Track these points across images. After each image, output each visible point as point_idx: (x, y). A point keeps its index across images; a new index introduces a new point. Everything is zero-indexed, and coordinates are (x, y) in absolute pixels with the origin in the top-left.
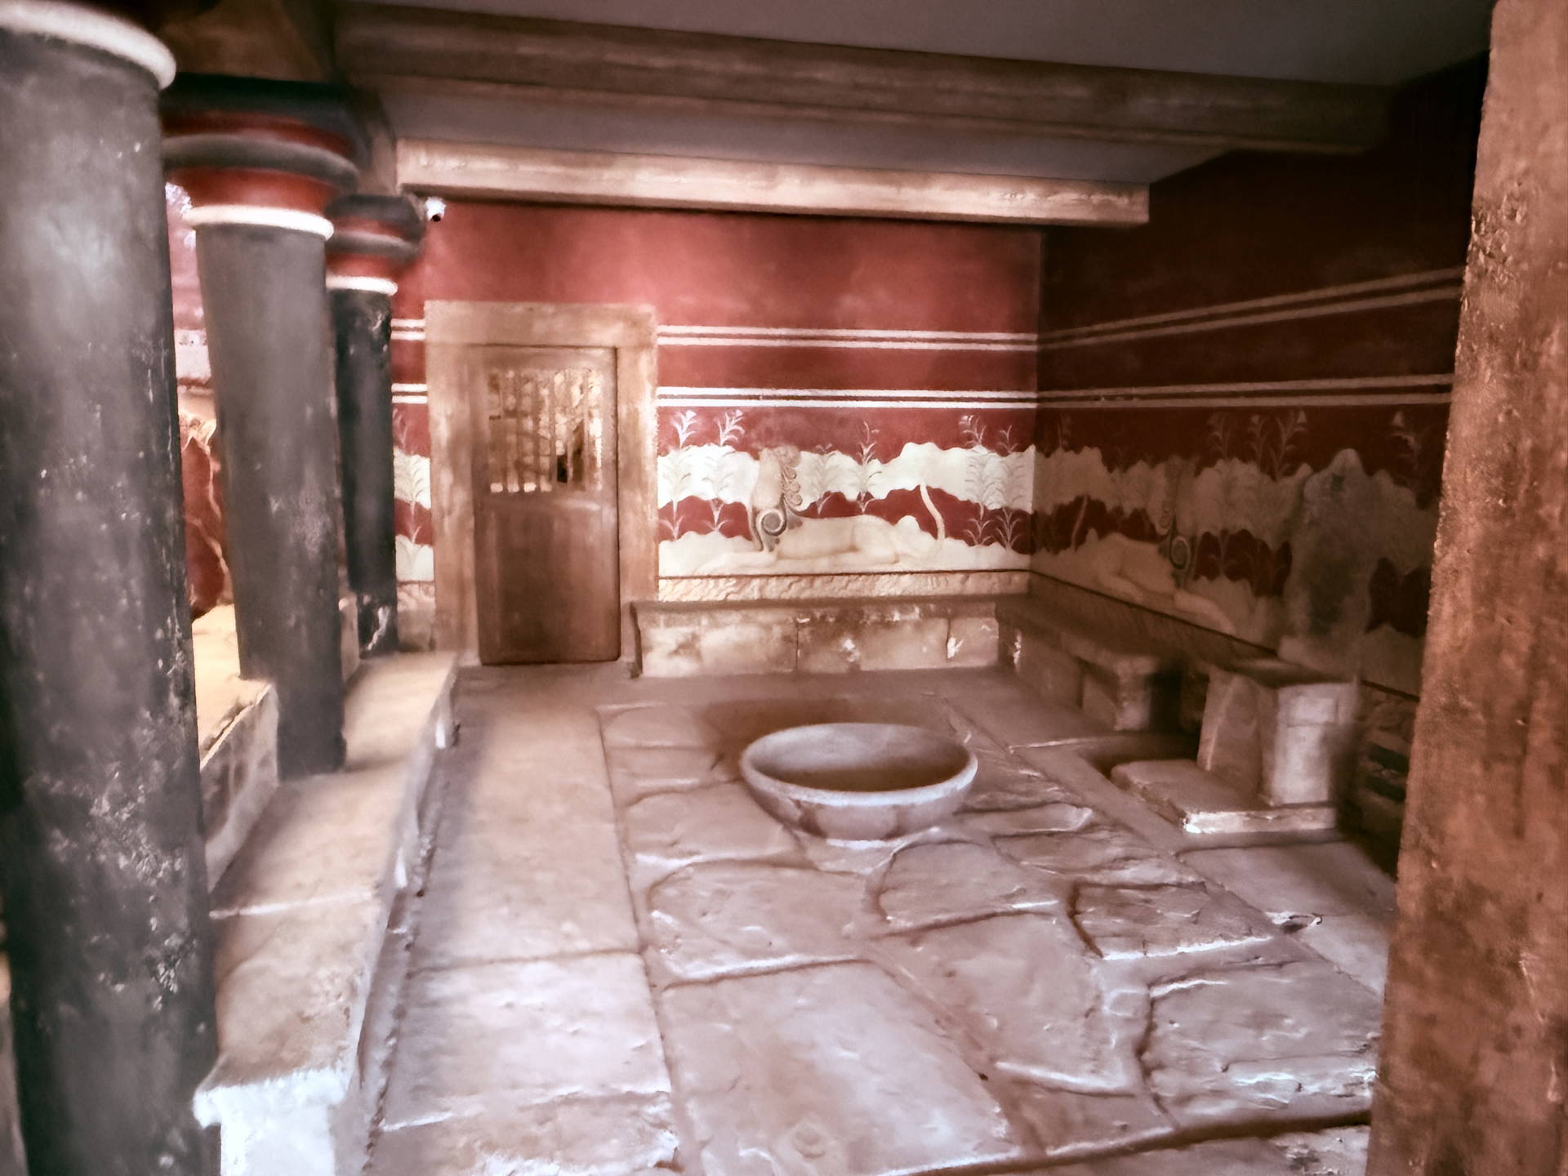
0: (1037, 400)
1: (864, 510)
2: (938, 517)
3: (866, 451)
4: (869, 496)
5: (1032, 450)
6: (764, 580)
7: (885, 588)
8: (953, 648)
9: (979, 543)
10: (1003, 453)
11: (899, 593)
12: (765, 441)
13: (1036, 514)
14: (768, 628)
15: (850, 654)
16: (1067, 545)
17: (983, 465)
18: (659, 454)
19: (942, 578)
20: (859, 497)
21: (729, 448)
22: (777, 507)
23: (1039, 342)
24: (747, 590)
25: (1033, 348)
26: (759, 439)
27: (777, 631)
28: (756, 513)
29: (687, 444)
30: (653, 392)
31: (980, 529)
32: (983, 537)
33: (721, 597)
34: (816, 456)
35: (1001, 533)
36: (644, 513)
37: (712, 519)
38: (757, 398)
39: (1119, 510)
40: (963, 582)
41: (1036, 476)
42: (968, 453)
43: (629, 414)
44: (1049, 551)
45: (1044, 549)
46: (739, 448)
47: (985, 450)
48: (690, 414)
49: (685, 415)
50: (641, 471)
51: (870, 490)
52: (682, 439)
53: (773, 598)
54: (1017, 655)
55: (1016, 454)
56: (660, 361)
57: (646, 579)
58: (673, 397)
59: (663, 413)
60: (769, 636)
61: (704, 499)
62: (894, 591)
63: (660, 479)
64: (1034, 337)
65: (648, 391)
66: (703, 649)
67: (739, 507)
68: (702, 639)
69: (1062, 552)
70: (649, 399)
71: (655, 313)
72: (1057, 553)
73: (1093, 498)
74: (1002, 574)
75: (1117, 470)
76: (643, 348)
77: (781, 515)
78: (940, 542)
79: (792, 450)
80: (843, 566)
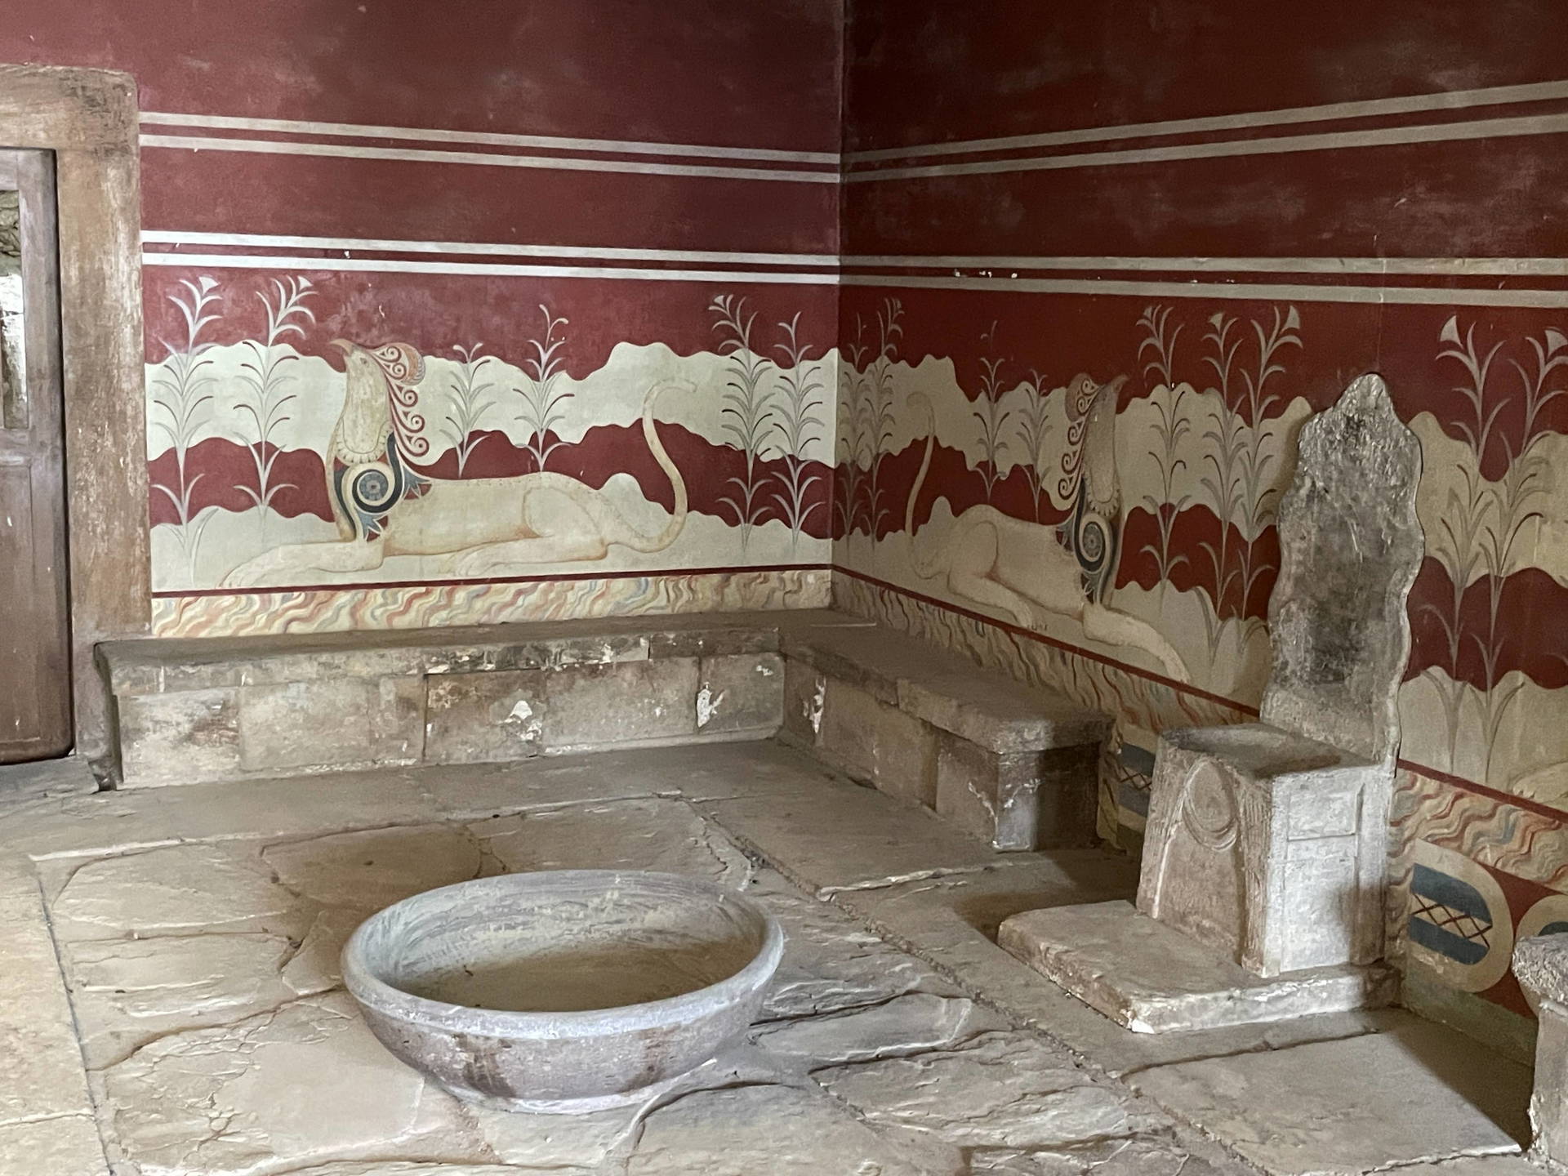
0: (841, 270)
1: (541, 463)
2: (673, 472)
3: (545, 358)
4: (551, 437)
5: (834, 354)
6: (361, 594)
7: (581, 602)
8: (705, 711)
9: (747, 520)
10: (786, 363)
11: (609, 608)
12: (358, 335)
13: (841, 469)
14: (372, 684)
15: (523, 726)
16: (896, 524)
17: (752, 383)
18: (147, 358)
19: (683, 582)
20: (534, 436)
21: (287, 349)
22: (382, 459)
23: (843, 168)
24: (328, 614)
25: (836, 178)
26: (345, 335)
27: (388, 692)
28: (341, 468)
29: (202, 338)
30: (134, 236)
31: (748, 496)
32: (751, 513)
33: (276, 628)
34: (455, 365)
35: (784, 503)
36: (120, 472)
37: (256, 487)
38: (338, 254)
39: (987, 466)
40: (720, 589)
41: (842, 404)
42: (725, 360)
43: (83, 280)
44: (866, 533)
45: (858, 530)
46: (306, 349)
47: (755, 358)
48: (208, 282)
49: (196, 282)
50: (112, 391)
51: (552, 428)
52: (193, 331)
53: (373, 625)
54: (817, 717)
55: (809, 364)
56: (145, 176)
57: (125, 598)
58: (173, 248)
59: (151, 278)
60: (373, 700)
61: (240, 442)
62: (601, 609)
63: (151, 406)
64: (835, 159)
65: (122, 237)
66: (245, 729)
67: (308, 458)
68: (244, 710)
69: (889, 535)
70: (123, 251)
71: (132, 85)
72: (880, 538)
73: (944, 444)
74: (787, 574)
75: (982, 396)
76: (108, 152)
77: (389, 473)
78: (679, 519)
79: (407, 353)
80: (507, 565)
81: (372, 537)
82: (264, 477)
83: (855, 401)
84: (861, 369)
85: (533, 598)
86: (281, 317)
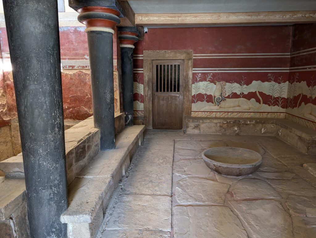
0: (290, 70)
1: (241, 97)
2: (261, 98)
3: (243, 83)
4: (243, 93)
5: (287, 82)
6: (216, 113)
7: (246, 115)
8: (263, 131)
9: (272, 105)
10: (279, 83)
11: (250, 117)
12: (218, 80)
13: (288, 99)
14: (216, 123)
15: (236, 131)
16: (296, 106)
17: (274, 86)
18: (193, 83)
19: (261, 114)
20: (241, 93)
21: (209, 82)
22: (220, 96)
23: (291, 55)
24: (212, 115)
25: (289, 56)
26: (216, 80)
27: (218, 125)
28: (215, 97)
30: (192, 69)
31: (272, 102)
32: (273, 104)
33: (206, 116)
34: (230, 84)
35: (278, 103)
36: (188, 96)
37: (204, 99)
38: (216, 70)
39: (311, 97)
40: (267, 115)
41: (288, 89)
42: (270, 83)
43: (186, 74)
44: (291, 108)
45: (290, 107)
46: (211, 82)
47: (274, 83)
48: (200, 74)
49: (199, 74)
50: (188, 87)
51: (243, 92)
52: (198, 80)
53: (218, 117)
54: (280, 133)
55: (283, 83)
56: (194, 62)
57: (189, 111)
58: (196, 70)
59: (194, 74)
60: (216, 126)
61: (203, 93)
62: (249, 116)
63: (193, 89)
64: (289, 54)
65: (191, 69)
66: (201, 128)
67: (211, 95)
68: (201, 125)
69: (294, 108)
70: (191, 71)
71: (193, 51)
72: (293, 108)
73: (304, 94)
74: (278, 113)
75: (311, 87)
76: (190, 59)
77: (221, 97)
78: (261, 105)
79: (224, 83)
80: (236, 110)
81: (218, 106)
82: (205, 98)
83: (290, 88)
84: (291, 84)
85: (239, 115)
86: (209, 78)
